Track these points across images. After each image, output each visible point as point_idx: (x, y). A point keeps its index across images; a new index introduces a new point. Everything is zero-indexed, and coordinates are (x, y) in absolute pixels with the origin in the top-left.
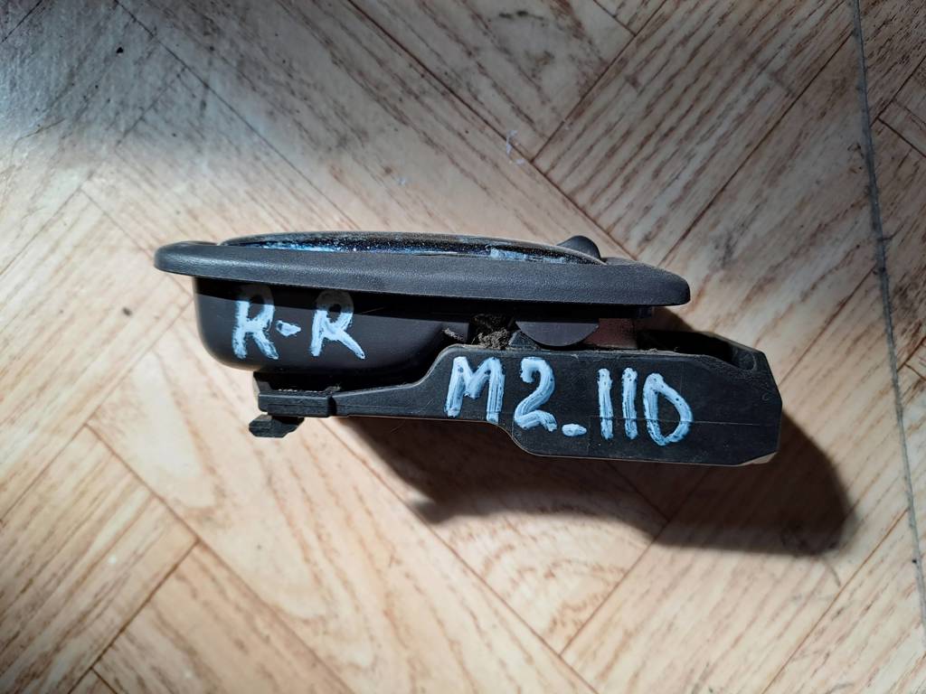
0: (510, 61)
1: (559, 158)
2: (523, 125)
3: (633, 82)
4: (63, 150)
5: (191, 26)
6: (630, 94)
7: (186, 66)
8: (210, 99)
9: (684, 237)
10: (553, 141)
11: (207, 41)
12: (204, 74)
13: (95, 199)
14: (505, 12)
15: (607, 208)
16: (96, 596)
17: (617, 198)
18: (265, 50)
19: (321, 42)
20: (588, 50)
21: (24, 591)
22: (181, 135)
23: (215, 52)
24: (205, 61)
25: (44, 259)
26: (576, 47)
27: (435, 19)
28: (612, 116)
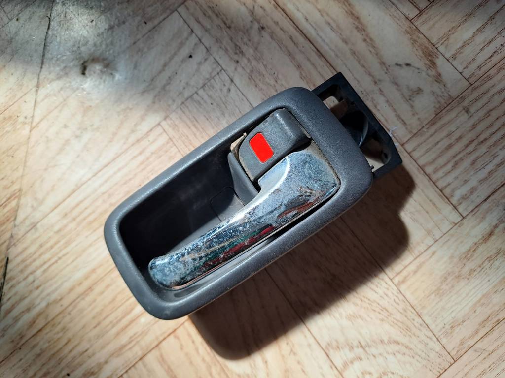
0: (397, 89)
1: (418, 146)
2: (400, 125)
3: (467, 111)
4: (154, 103)
5: (229, 49)
6: (464, 117)
7: (223, 69)
8: (233, 88)
9: (485, 200)
10: (416, 135)
11: (236, 57)
12: (231, 74)
13: (166, 131)
14: (398, 63)
15: (442, 177)
16: (131, 338)
17: (449, 172)
18: (265, 66)
19: (295, 66)
20: (443, 90)
21: (95, 327)
22: (215, 104)
23: (239, 64)
24: (233, 68)
25: (135, 157)
26: (436, 87)
27: (359, 62)
28: (452, 128)
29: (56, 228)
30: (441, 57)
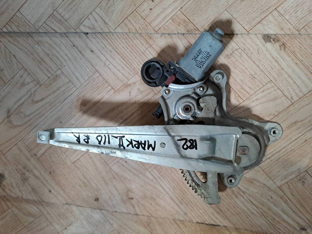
29: (186, 206)
30: (127, 82)
